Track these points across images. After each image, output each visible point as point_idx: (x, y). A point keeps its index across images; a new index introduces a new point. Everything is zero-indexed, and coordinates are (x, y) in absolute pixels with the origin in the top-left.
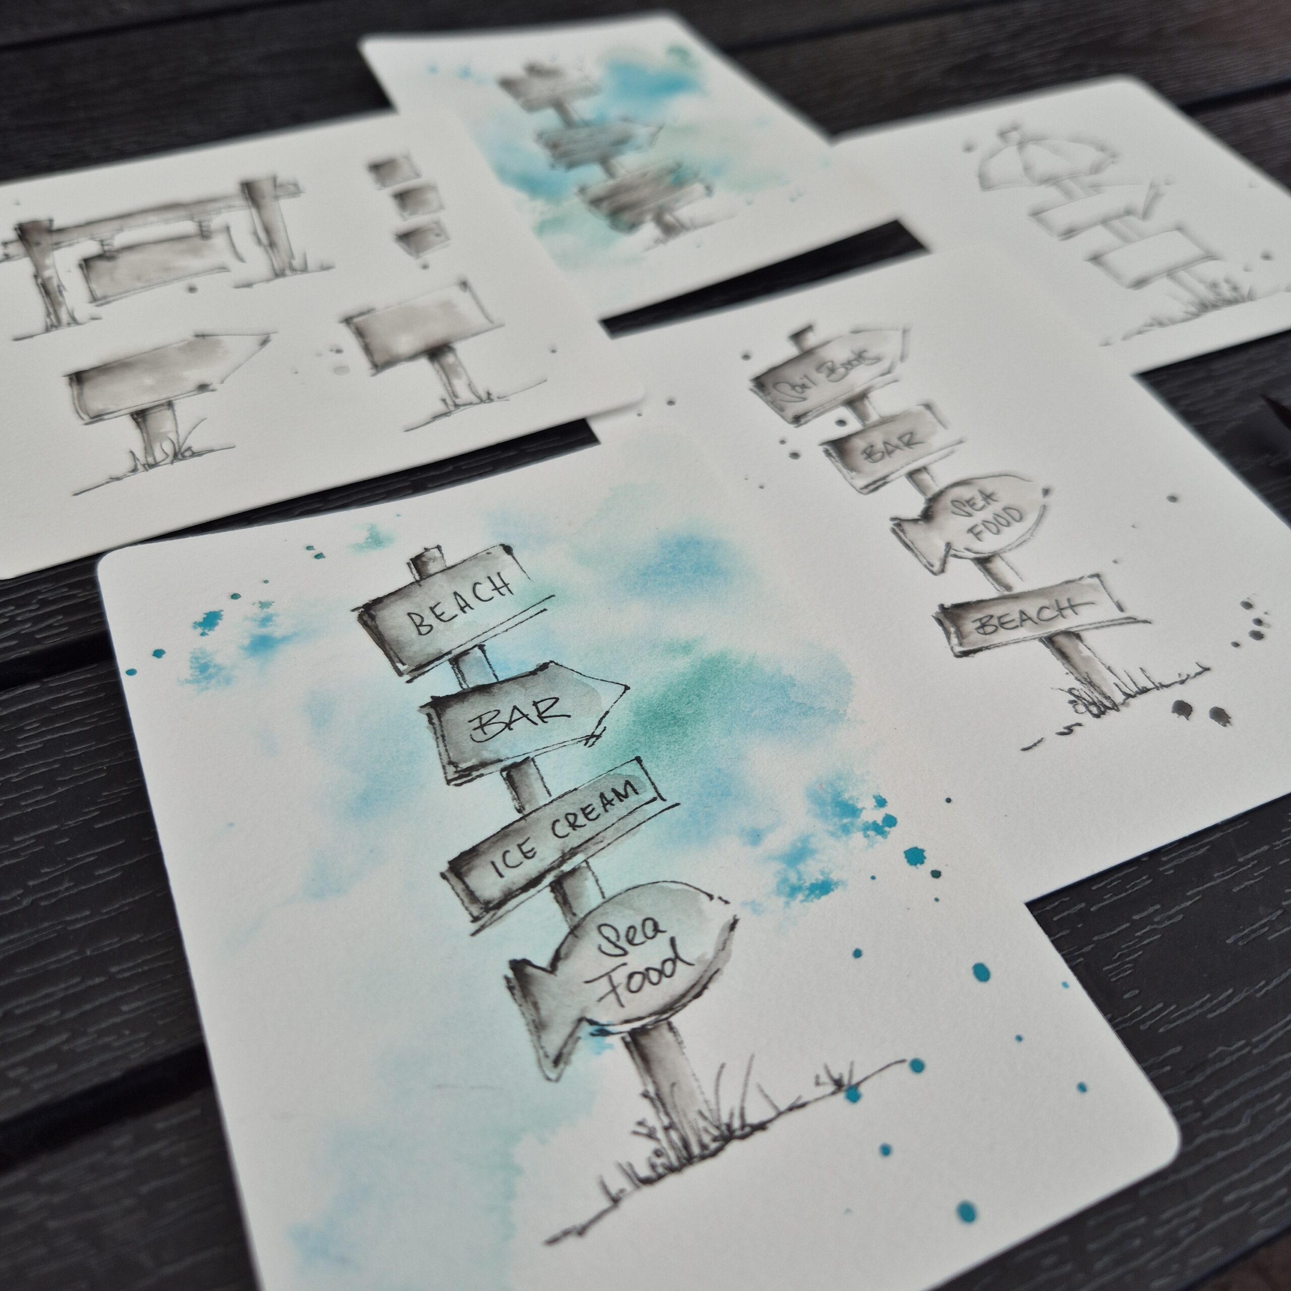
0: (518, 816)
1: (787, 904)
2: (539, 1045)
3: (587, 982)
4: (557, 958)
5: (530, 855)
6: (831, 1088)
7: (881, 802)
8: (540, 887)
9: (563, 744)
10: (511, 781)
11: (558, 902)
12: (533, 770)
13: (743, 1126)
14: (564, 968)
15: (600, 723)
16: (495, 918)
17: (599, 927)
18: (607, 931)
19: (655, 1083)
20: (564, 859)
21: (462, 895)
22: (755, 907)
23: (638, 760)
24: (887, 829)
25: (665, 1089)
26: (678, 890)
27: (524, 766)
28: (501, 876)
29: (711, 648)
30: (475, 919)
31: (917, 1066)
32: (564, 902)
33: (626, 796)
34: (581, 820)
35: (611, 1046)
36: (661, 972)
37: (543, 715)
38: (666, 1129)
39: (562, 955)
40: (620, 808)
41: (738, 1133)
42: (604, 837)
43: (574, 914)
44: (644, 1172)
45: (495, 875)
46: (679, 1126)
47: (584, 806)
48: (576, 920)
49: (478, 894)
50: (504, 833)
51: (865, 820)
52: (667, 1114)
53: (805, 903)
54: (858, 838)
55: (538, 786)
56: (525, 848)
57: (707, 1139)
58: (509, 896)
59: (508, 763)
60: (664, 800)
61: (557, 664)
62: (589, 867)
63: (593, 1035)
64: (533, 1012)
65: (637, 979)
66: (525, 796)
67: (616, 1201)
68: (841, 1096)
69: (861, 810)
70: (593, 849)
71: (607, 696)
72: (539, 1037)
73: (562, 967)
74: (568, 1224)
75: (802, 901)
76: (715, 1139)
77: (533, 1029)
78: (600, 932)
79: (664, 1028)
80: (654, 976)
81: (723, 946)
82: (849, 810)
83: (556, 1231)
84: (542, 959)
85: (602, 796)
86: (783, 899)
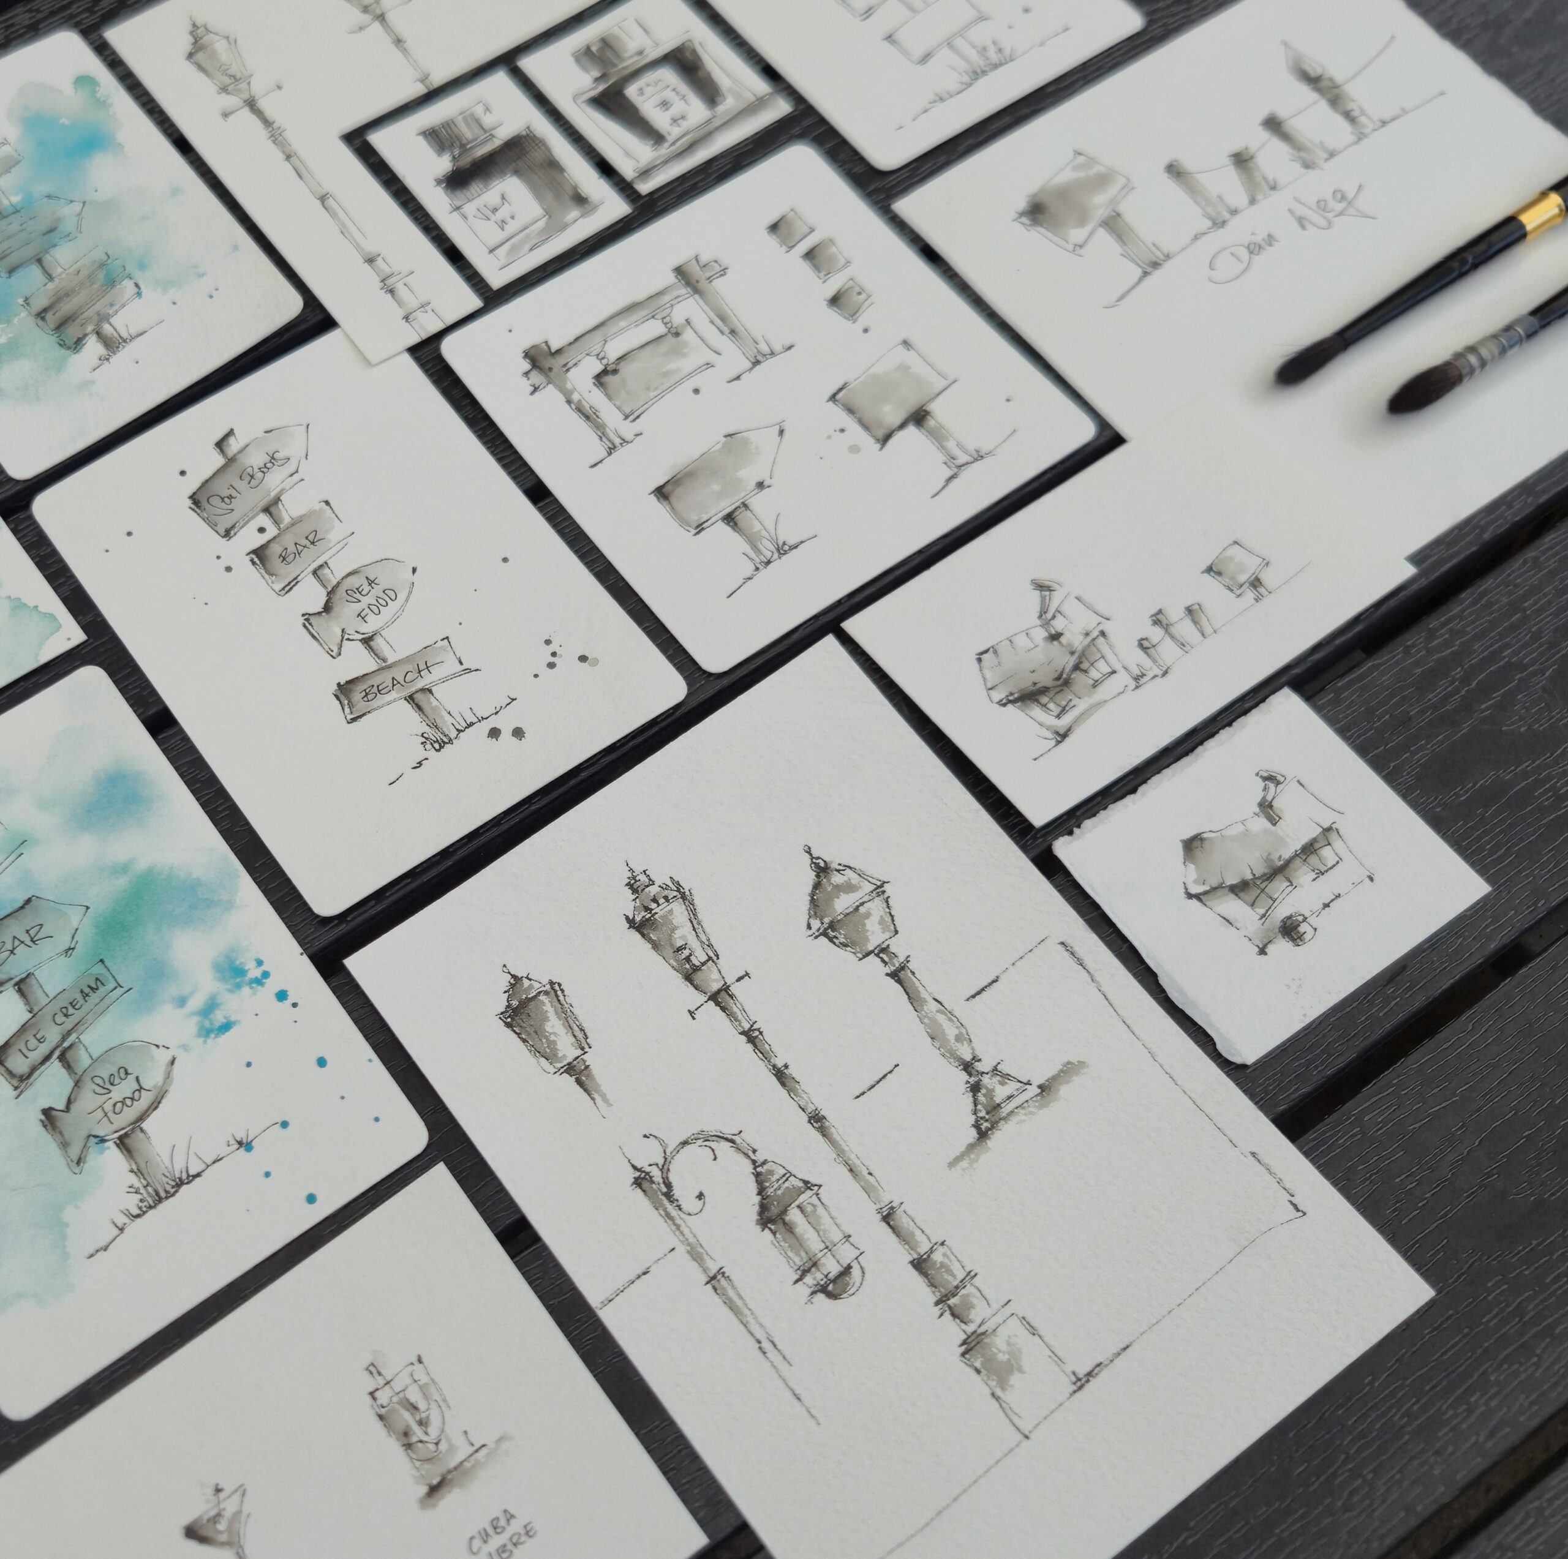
0: (30, 1015)
1: (205, 1042)
2: (66, 1154)
3: (89, 1114)
4: (69, 1102)
5: (42, 1040)
6: (237, 1146)
7: (260, 963)
8: (52, 1060)
9: (51, 959)
10: (21, 992)
11: (65, 1068)
12: (34, 982)
13: (188, 1176)
14: (74, 1108)
15: (73, 938)
16: (28, 1085)
17: (92, 1079)
18: (98, 1081)
19: (136, 1163)
20: (64, 1039)
21: (5, 1074)
22: (185, 1048)
23: (102, 961)
24: (264, 981)
25: (142, 1166)
26: (138, 1046)
27: (28, 980)
28: (26, 1057)
29: (141, 865)
30: (16, 1088)
31: (285, 1125)
32: (68, 1066)
33: (97, 989)
34: (71, 1011)
35: (109, 1148)
36: (132, 1099)
37: (35, 939)
38: (145, 1187)
39: (72, 1100)
40: (94, 998)
41: (186, 1181)
42: (87, 1020)
43: (76, 1074)
44: (136, 1211)
45: (23, 1058)
46: (152, 1184)
47: (71, 1000)
48: (78, 1077)
49: (14, 1072)
50: (23, 1029)
51: (251, 977)
52: (145, 1179)
53: (216, 1040)
54: (246, 990)
55: (39, 994)
56: (38, 1036)
57: (168, 1188)
58: (33, 1070)
59: (17, 979)
60: (121, 987)
61: (37, 897)
62: (80, 1042)
63: (97, 1143)
64: (60, 1137)
65: (119, 1105)
66: (32, 1001)
67: (122, 1230)
68: (242, 1150)
69: (247, 971)
70: (81, 1028)
71: (75, 918)
72: (66, 1151)
73: (73, 1107)
74: (98, 1246)
75: (214, 1038)
76: (173, 1187)
77: (62, 1147)
78: (94, 1082)
79: (138, 1131)
80: (128, 1102)
81: (168, 1076)
82: (240, 972)
83: (91, 1251)
84: (60, 1105)
85: (82, 991)
86: (201, 1040)
